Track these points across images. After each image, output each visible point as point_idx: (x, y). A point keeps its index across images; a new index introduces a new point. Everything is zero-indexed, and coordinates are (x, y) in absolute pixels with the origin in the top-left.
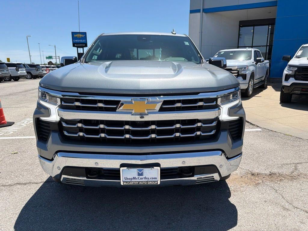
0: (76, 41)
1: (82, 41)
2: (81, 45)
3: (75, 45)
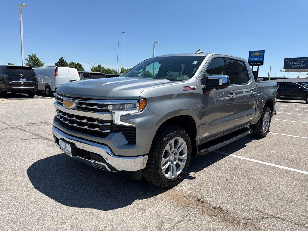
0: (253, 59)
1: (259, 59)
2: (256, 63)
3: (251, 63)
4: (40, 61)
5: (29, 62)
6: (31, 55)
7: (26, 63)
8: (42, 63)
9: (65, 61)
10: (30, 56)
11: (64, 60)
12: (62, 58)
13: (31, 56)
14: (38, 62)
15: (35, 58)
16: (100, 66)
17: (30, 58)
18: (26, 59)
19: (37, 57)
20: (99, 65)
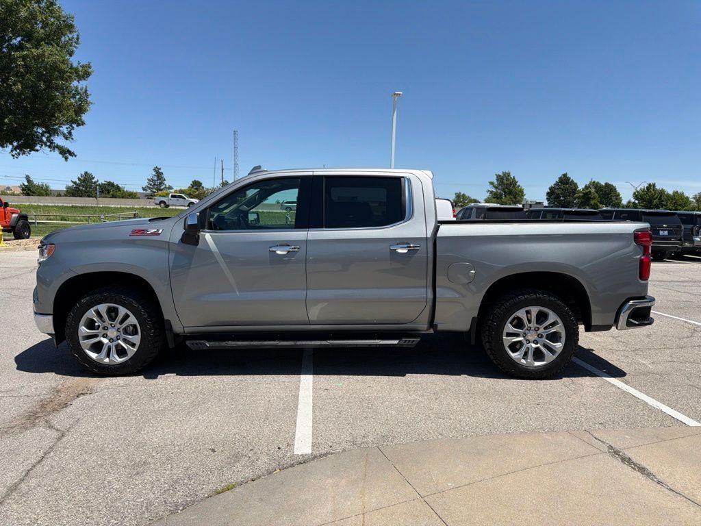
4: (518, 184)
5: (496, 188)
6: (501, 174)
7: (490, 190)
8: (521, 189)
9: (572, 181)
10: (498, 176)
11: (569, 179)
12: (565, 175)
13: (500, 176)
14: (514, 186)
15: (507, 179)
16: (654, 185)
17: (498, 180)
18: (492, 183)
19: (512, 177)
20: (650, 185)
